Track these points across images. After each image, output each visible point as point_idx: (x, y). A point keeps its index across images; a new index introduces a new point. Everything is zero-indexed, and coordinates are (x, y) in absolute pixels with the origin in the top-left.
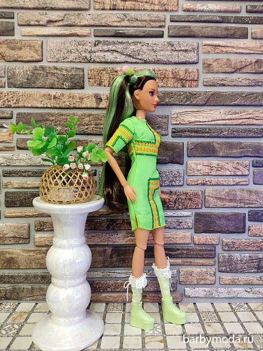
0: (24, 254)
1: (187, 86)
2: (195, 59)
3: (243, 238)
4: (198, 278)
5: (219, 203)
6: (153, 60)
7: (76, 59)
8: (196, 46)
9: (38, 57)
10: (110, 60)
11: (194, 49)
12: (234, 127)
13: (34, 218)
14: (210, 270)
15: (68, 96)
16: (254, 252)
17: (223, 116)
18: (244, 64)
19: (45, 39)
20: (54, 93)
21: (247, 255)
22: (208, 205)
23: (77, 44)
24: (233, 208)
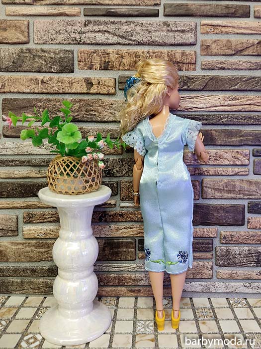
0: (13, 247)
1: (184, 70)
2: (192, 40)
3: (242, 231)
4: (194, 272)
5: (217, 194)
6: (148, 42)
7: (65, 40)
8: (194, 26)
9: (24, 39)
10: (101, 42)
11: (191, 29)
12: (233, 113)
13: (22, 210)
14: (207, 264)
15: (56, 80)
16: (254, 246)
17: (222, 102)
18: (245, 46)
19: (31, 19)
20: (42, 78)
21: (247, 248)
22: (205, 196)
23: (66, 24)
24: (231, 199)
